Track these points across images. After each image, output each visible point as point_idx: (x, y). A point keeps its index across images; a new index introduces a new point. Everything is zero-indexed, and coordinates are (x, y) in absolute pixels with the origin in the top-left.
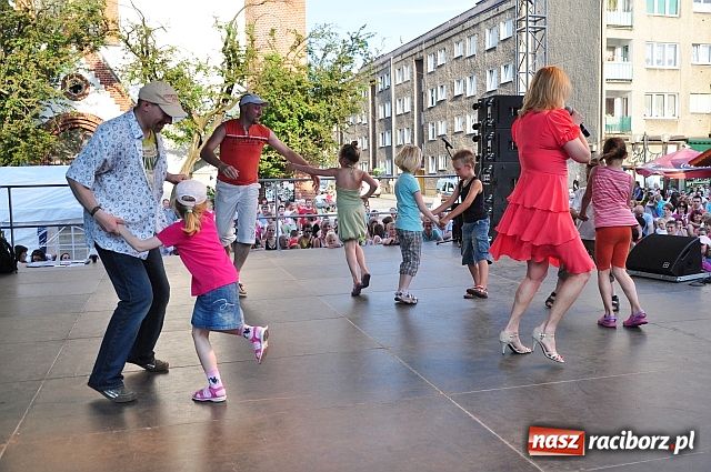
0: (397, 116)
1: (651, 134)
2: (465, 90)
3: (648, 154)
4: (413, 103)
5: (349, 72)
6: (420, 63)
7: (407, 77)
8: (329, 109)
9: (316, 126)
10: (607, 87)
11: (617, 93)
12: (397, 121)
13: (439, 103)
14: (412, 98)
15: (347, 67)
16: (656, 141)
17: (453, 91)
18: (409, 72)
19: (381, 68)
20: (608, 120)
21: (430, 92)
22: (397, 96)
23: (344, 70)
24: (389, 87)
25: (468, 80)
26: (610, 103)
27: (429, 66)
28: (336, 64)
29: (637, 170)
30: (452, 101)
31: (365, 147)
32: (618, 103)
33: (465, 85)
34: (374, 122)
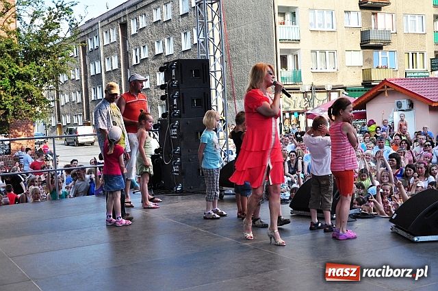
0: (107, 73)
1: (317, 84)
2: (164, 49)
3: (316, 101)
4: (119, 61)
5: (56, 37)
6: (124, 26)
7: (114, 39)
8: (39, 70)
9: (27, 86)
10: (280, 46)
11: (289, 51)
12: (106, 78)
13: (142, 61)
14: (119, 57)
15: (54, 32)
16: (320, 89)
17: (154, 50)
18: (114, 35)
19: (89, 31)
20: (283, 73)
21: (134, 52)
22: (106, 55)
23: (51, 34)
24: (98, 48)
25: (166, 40)
26: (284, 60)
27: (133, 29)
28: (44, 29)
29: (307, 114)
30: (153, 59)
31: (79, 100)
32: (290, 59)
33: (164, 45)
34: (86, 78)
